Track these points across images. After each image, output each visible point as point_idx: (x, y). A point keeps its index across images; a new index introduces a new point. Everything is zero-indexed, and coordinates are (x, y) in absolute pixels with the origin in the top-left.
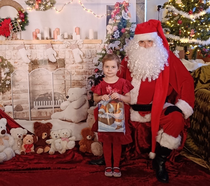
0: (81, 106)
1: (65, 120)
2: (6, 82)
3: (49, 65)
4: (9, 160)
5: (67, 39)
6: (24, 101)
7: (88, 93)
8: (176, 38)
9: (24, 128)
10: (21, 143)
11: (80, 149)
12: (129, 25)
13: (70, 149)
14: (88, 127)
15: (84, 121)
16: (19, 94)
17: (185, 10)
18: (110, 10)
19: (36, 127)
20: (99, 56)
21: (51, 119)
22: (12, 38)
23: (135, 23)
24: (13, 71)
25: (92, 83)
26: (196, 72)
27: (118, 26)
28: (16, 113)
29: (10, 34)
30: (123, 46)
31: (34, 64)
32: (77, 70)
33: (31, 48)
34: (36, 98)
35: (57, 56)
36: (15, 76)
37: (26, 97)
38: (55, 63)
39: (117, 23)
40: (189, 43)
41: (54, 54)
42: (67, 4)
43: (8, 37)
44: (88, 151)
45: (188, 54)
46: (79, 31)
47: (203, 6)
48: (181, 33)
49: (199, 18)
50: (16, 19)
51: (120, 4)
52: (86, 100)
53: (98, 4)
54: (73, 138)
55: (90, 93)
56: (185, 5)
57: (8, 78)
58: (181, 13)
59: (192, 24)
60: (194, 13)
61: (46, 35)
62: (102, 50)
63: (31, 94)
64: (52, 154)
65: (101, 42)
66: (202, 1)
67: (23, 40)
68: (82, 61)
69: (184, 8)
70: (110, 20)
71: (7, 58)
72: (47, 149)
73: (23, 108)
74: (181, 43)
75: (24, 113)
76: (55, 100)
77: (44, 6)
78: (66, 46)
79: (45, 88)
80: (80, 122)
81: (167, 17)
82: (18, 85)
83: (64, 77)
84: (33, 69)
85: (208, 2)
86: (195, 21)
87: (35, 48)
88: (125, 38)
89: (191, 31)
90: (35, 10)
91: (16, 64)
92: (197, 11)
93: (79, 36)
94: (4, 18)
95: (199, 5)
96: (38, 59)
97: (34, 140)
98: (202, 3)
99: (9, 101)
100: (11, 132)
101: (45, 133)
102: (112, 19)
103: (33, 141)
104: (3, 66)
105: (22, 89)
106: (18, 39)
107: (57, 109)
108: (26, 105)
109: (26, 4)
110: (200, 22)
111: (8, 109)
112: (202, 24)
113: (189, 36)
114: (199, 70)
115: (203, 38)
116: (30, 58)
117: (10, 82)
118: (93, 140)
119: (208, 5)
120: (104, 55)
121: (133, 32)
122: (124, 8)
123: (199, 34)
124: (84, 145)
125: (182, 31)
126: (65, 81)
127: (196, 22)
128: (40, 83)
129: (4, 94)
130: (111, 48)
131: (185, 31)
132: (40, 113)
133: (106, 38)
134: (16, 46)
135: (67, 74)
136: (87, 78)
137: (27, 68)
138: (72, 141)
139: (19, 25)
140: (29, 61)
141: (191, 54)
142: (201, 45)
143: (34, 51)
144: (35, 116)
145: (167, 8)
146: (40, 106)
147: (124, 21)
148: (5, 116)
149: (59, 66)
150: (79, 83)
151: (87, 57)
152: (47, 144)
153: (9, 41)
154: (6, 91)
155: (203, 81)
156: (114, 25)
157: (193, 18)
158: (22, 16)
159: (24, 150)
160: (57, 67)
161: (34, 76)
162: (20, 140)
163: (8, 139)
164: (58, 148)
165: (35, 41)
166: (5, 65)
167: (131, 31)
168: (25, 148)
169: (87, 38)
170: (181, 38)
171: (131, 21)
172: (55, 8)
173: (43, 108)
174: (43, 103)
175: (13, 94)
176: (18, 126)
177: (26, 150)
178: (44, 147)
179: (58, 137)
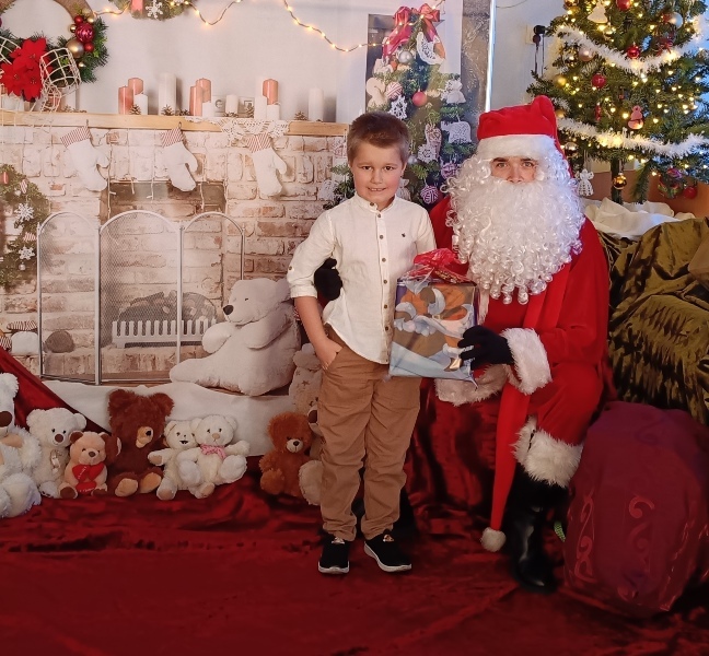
0: (274, 340)
1: (218, 387)
2: (20, 252)
3: (171, 201)
4: (19, 517)
5: (234, 115)
6: (79, 317)
8: (585, 131)
9: (74, 411)
10: (63, 458)
11: (262, 482)
12: (439, 80)
13: (228, 482)
14: (294, 410)
15: (282, 391)
16: (64, 295)
17: (615, 45)
18: (379, 29)
19: (117, 406)
20: (340, 175)
21: (170, 382)
22: (49, 104)
23: (457, 77)
24: (45, 216)
26: (645, 240)
27: (405, 84)
28: (49, 359)
29: (42, 92)
30: (416, 147)
31: (120, 194)
32: (263, 220)
33: (111, 141)
34: (122, 310)
35: (199, 171)
36: (53, 233)
37: (87, 304)
38: (190, 193)
39: (400, 72)
40: (626, 150)
41: (187, 165)
43: (33, 100)
44: (287, 492)
45: (621, 182)
46: (273, 91)
47: (672, 32)
48: (603, 116)
49: (659, 71)
50: (64, 43)
51: (410, 14)
52: (289, 322)
53: (342, 9)
54: (242, 446)
56: (616, 27)
57: (28, 237)
58: (603, 51)
59: (638, 87)
60: (642, 55)
61: (166, 100)
63: (104, 295)
66: (669, 18)
67: (84, 111)
69: (612, 36)
70: (379, 62)
71: (28, 173)
72: (151, 480)
73: (76, 342)
74: (606, 149)
75: (77, 359)
76: (185, 318)
77: (161, 4)
78: (232, 139)
79: (153, 276)
80: (266, 394)
81: (559, 63)
82: (62, 262)
83: (219, 241)
84: (114, 213)
85: (691, 21)
86: (645, 80)
87: (123, 142)
88: (426, 122)
89: (631, 112)
90: (130, 15)
91: (57, 193)
92: (656, 48)
93: (274, 108)
94: (25, 36)
95: (660, 29)
96: (133, 179)
97: (106, 451)
98: (672, 25)
99: (27, 317)
100: (29, 423)
101: (148, 429)
102: (385, 60)
103: (103, 453)
104: (12, 200)
105: (73, 278)
106: (66, 110)
107: (192, 348)
108: (87, 332)
110: (663, 83)
111: (23, 345)
112: (668, 90)
113: (627, 127)
114: (653, 236)
115: (670, 134)
116: (105, 173)
117: (35, 251)
118: (305, 454)
119: (688, 30)
121: (449, 105)
122: (424, 27)
123: (656, 121)
124: (275, 470)
125: (606, 112)
126: (222, 255)
127: (649, 84)
128: (138, 259)
129: (13, 291)
131: (613, 110)
132: (133, 360)
134: (61, 133)
135: (231, 231)
137: (95, 206)
138: (236, 455)
139: (73, 62)
140: (103, 185)
141: (629, 186)
142: (662, 156)
143: (120, 151)
144: (114, 371)
145: (561, 35)
146: (132, 338)
147: (421, 68)
148: (13, 365)
149: (202, 206)
150: (270, 262)
151: (299, 177)
152: (152, 465)
153: (36, 114)
154: (20, 283)
155: (667, 270)
156: (390, 79)
157: (641, 71)
158: (84, 33)
159: (72, 482)
160: (197, 208)
161: (117, 236)
162: (61, 450)
163: (18, 445)
164: (187, 478)
165: (127, 119)
166: (18, 193)
167: (445, 101)
168: (76, 477)
169: (301, 117)
170: (599, 131)
171: (445, 70)
172: (197, 13)
173: (143, 345)
174: (144, 326)
175: (44, 295)
176: (54, 401)
177: (81, 481)
178: (139, 476)
179: (191, 441)
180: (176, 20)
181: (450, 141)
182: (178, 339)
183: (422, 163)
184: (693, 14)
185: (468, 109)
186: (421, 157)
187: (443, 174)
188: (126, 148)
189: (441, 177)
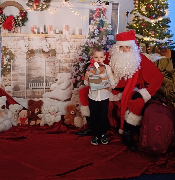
0: (67, 87)
1: (54, 99)
2: (7, 67)
3: (43, 54)
4: (7, 131)
5: (58, 34)
6: (21, 82)
7: (73, 77)
8: (141, 37)
9: (20, 105)
10: (17, 116)
11: (65, 122)
12: (106, 25)
13: (57, 122)
14: (72, 104)
15: (69, 100)
16: (18, 77)
17: (147, 16)
18: (92, 13)
19: (30, 103)
20: (83, 48)
21: (43, 97)
22: (14, 31)
23: (110, 24)
24: (13, 58)
25: (76, 69)
26: (155, 63)
27: (98, 26)
28: (14, 92)
29: (13, 28)
30: (101, 41)
31: (31, 53)
32: (65, 59)
33: (29, 40)
34: (31, 80)
35: (50, 47)
36: (15, 62)
37: (23, 79)
38: (47, 52)
39: (97, 23)
40: (150, 41)
41: (47, 46)
42: (59, 7)
43: (10, 31)
44: (71, 124)
45: (149, 49)
46: (67, 28)
48: (145, 33)
49: (158, 22)
50: (18, 17)
51: (99, 9)
53: (83, 8)
54: (60, 113)
55: (74, 77)
56: (147, 12)
57: (9, 63)
58: (145, 18)
59: (153, 26)
60: (154, 18)
61: (42, 30)
62: (85, 44)
63: (27, 77)
64: (42, 126)
65: (85, 38)
66: (160, 10)
67: (22, 33)
68: (70, 51)
69: (147, 14)
71: (9, 48)
72: (38, 122)
73: (20, 88)
74: (145, 41)
75: (20, 92)
76: (46, 82)
77: (41, 7)
78: (57, 39)
79: (39, 72)
80: (65, 100)
81: (134, 20)
82: (17, 69)
83: (54, 64)
84: (29, 57)
85: (165, 10)
86: (155, 25)
87: (32, 40)
88: (103, 35)
89: (151, 32)
90: (33, 10)
91: (16, 52)
92: (157, 17)
93: (67, 32)
94: (9, 15)
95: (158, 13)
96: (34, 49)
98: (161, 12)
99: (9, 82)
100: (9, 108)
101: (38, 109)
102: (93, 20)
103: (27, 115)
104: (5, 54)
105: (20, 73)
106: (18, 33)
107: (48, 90)
108: (23, 86)
109: (27, 5)
110: (159, 25)
111: (8, 89)
112: (160, 27)
113: (150, 36)
114: (157, 62)
115: (161, 37)
116: (27, 48)
117: (11, 67)
119: (164, 13)
120: (86, 48)
121: (109, 31)
122: (103, 12)
123: (157, 34)
124: (68, 119)
126: (55, 67)
127: (156, 26)
128: (35, 68)
129: (5, 76)
130: (92, 43)
131: (147, 32)
132: (34, 92)
133: (89, 34)
134: (17, 38)
135: (57, 61)
136: (73, 65)
137: (25, 56)
138: (58, 115)
139: (20, 21)
140: (27, 50)
141: (151, 50)
142: (159, 43)
144: (29, 95)
145: (134, 14)
146: (34, 87)
147: (102, 22)
148: (5, 94)
149: (50, 55)
150: (67, 69)
151: (73, 48)
152: (39, 118)
153: (11, 34)
154: (7, 74)
155: (161, 70)
156: (95, 25)
157: (153, 22)
158: (23, 14)
159: (20, 122)
160: (49, 56)
161: (30, 63)
162: (17, 114)
163: (7, 113)
164: (47, 121)
165: (32, 35)
166: (7, 53)
167: (108, 30)
168: (21, 121)
169: (74, 34)
170: (144, 37)
171: (108, 23)
172: (49, 9)
173: (36, 89)
174: (37, 84)
175: (13, 77)
176: (15, 102)
177: (22, 122)
178: (36, 120)
179: (48, 112)
180: (44, 11)
181: (109, 39)
182: (45, 87)
183: (102, 45)
184: (165, 9)
185: (113, 32)
186: (102, 43)
187: (107, 47)
188: (32, 42)
189: (107, 48)
